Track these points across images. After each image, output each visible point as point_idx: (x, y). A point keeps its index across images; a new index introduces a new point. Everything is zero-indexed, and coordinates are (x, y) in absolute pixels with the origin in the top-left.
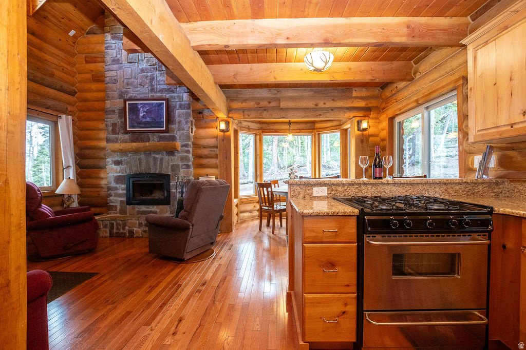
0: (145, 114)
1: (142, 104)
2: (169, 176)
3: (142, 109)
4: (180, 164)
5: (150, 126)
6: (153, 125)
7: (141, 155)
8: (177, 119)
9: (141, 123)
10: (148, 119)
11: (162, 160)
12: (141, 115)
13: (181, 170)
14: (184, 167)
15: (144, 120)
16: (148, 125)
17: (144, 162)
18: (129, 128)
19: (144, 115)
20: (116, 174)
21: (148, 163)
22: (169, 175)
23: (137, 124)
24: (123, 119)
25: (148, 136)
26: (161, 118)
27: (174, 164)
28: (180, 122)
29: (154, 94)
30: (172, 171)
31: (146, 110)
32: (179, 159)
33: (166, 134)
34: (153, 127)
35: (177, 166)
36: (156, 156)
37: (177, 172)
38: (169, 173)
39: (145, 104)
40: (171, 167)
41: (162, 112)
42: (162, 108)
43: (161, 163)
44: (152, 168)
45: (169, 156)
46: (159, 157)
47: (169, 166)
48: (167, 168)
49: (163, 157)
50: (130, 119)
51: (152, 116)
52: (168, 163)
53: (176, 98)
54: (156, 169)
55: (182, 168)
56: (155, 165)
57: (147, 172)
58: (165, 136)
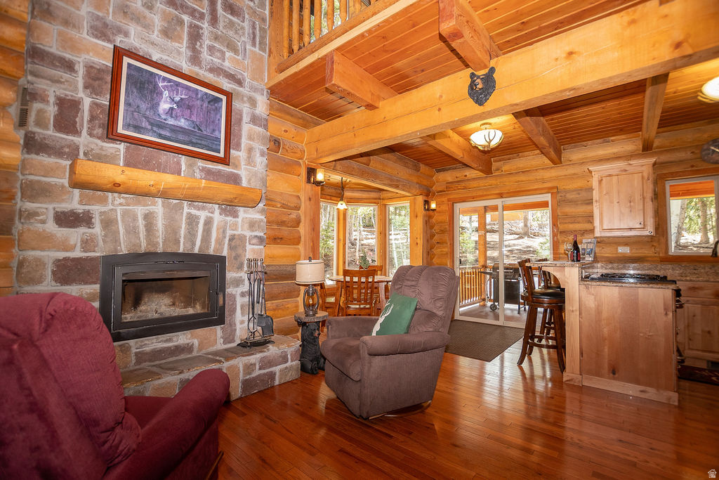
0: (175, 106)
1: (170, 81)
2: (222, 260)
3: (166, 93)
4: (248, 234)
5: (186, 139)
6: (194, 141)
7: (154, 204)
8: (244, 141)
9: (161, 126)
10: (182, 123)
11: (208, 222)
12: (164, 106)
13: (248, 247)
14: (254, 241)
15: (171, 122)
16: (181, 137)
17: (160, 224)
18: (127, 126)
19: (172, 109)
20: (61, 255)
21: (172, 231)
22: (224, 258)
23: (152, 124)
24: (105, 100)
25: (179, 164)
26: (214, 130)
27: (235, 235)
28: (250, 150)
29: (196, 69)
30: (231, 248)
31: (177, 99)
32: (246, 226)
33: (220, 167)
34: (194, 144)
35: (242, 238)
36: (194, 212)
37: (240, 251)
38: (225, 253)
39: (178, 84)
40: (230, 240)
41: (218, 117)
42: (218, 110)
43: (207, 231)
44: (182, 240)
45: (227, 215)
46: (203, 215)
47: (225, 237)
48: (220, 242)
49: (211, 218)
50: (128, 104)
51: (194, 118)
52: (224, 232)
53: (245, 99)
54: (194, 244)
55: (250, 244)
56: (191, 234)
57: (169, 250)
58: (219, 171)
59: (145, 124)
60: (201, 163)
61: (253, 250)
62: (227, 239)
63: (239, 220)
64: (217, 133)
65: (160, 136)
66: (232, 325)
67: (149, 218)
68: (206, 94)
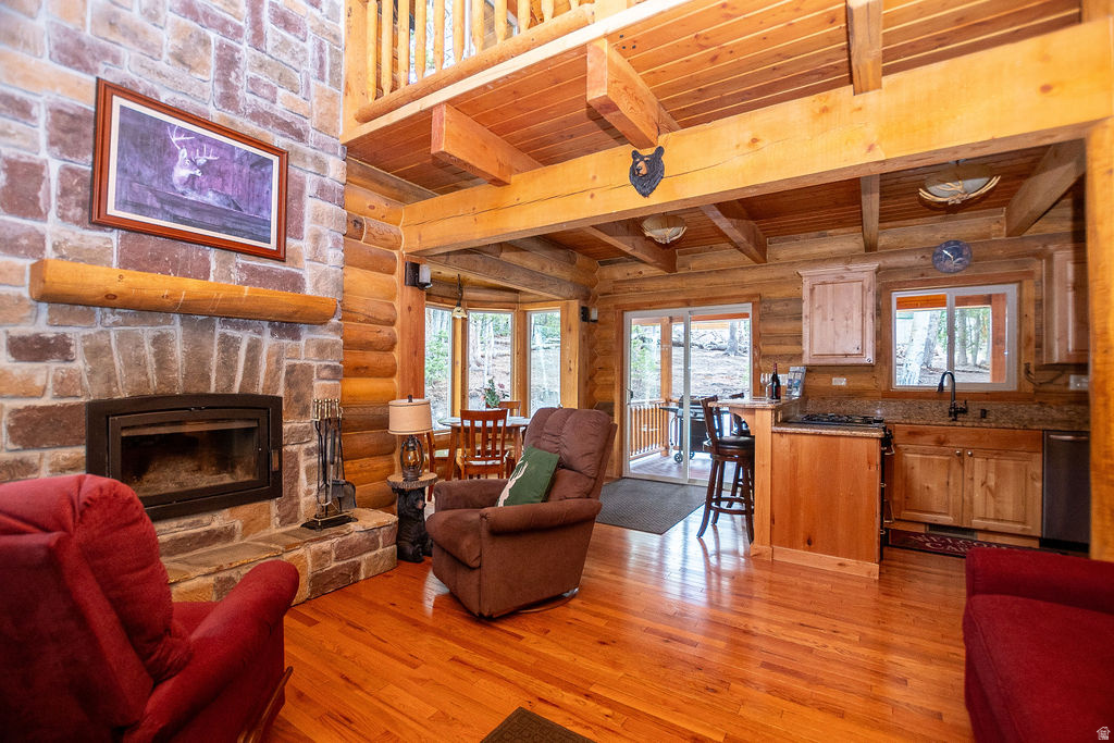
0: (198, 173)
1: (189, 133)
2: (276, 402)
3: (183, 153)
4: (315, 363)
5: (217, 222)
6: (229, 225)
7: (168, 322)
8: (308, 227)
9: (178, 203)
10: (210, 198)
11: (254, 348)
12: (181, 172)
13: (317, 384)
14: (325, 373)
15: (192, 196)
16: (208, 220)
17: (178, 351)
18: (121, 204)
19: (193, 177)
20: (21, 404)
21: (198, 362)
22: (280, 399)
23: (162, 201)
24: (84, 164)
25: (205, 260)
26: (260, 209)
27: (295, 365)
28: (317, 238)
29: (230, 115)
30: (289, 384)
31: (202, 161)
32: (313, 351)
33: (270, 264)
34: (229, 231)
35: (306, 370)
36: (230, 332)
37: (304, 389)
38: (281, 393)
39: (202, 139)
40: (287, 373)
41: (267, 188)
42: (266, 177)
43: (252, 359)
44: (213, 376)
45: (282, 337)
46: (245, 337)
47: (280, 369)
48: (272, 375)
49: (258, 340)
50: (121, 169)
51: (228, 190)
52: (278, 362)
53: (309, 160)
54: (232, 380)
55: (318, 377)
56: (227, 366)
57: (193, 391)
58: (270, 270)
59: (151, 201)
60: (241, 260)
61: (323, 386)
62: (284, 370)
63: (302, 342)
64: (265, 213)
65: (176, 219)
66: (293, 495)
67: (160, 342)
68: (247, 153)
